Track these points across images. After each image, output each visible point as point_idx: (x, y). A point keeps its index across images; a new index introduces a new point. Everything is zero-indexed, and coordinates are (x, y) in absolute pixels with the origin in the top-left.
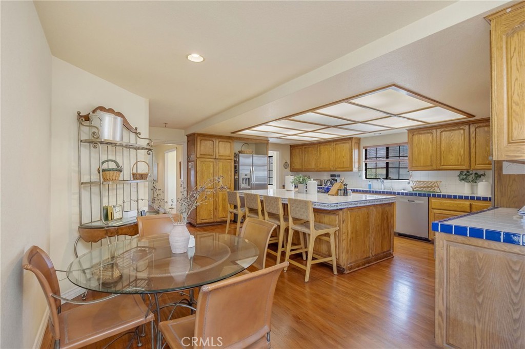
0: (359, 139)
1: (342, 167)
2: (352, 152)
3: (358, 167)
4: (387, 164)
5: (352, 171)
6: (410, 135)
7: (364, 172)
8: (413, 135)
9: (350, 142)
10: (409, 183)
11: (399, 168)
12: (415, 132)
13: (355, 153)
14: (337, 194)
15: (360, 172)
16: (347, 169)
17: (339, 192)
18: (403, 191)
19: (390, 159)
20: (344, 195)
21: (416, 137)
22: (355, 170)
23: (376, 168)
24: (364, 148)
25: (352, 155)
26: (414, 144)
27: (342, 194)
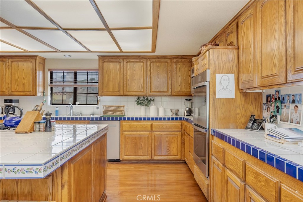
0: (44, 60)
1: (21, 90)
2: (36, 73)
3: (42, 91)
4: (75, 89)
5: (35, 95)
6: (101, 62)
7: (49, 97)
8: (104, 62)
9: (33, 61)
10: (98, 108)
11: (87, 93)
12: (105, 59)
13: (40, 74)
14: (33, 130)
15: (45, 97)
16: (29, 93)
17: (37, 126)
18: (92, 116)
19: (78, 84)
20: (45, 130)
21: (106, 65)
22: (39, 94)
23: (63, 93)
24: (49, 70)
25: (36, 77)
26: (105, 71)
27: (42, 129)
